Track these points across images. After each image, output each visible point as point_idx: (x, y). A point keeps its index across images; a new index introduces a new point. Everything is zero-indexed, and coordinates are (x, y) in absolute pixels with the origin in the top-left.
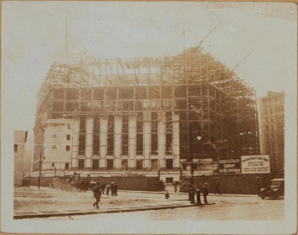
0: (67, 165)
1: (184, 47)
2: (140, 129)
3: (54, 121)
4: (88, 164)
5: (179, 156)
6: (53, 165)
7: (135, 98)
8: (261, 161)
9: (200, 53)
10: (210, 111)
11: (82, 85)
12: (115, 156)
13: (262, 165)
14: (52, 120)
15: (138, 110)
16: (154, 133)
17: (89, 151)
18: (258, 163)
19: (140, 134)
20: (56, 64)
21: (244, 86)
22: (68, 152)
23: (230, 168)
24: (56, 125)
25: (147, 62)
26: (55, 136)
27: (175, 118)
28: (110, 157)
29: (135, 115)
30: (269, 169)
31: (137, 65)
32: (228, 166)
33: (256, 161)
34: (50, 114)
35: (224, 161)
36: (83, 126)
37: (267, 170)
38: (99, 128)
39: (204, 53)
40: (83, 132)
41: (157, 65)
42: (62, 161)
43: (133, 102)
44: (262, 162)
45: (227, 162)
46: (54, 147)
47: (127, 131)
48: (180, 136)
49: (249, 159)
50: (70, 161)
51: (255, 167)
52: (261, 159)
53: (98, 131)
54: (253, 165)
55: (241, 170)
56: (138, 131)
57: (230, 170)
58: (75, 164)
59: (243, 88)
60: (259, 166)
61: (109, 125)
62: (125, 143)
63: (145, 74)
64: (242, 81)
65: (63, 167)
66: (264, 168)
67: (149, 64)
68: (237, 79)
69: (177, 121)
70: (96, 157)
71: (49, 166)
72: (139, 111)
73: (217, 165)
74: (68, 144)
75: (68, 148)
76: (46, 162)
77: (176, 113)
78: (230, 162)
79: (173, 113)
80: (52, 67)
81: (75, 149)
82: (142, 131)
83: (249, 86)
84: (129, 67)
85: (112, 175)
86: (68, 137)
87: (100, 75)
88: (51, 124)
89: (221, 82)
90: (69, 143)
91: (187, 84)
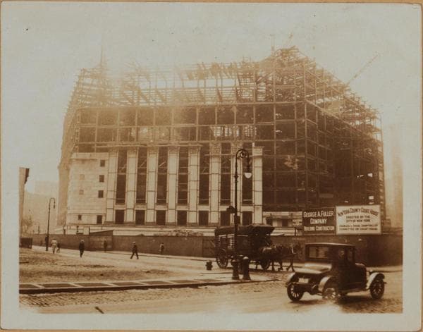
0: (99, 219)
1: (273, 48)
2: (205, 168)
3: (82, 155)
4: (130, 216)
5: (261, 208)
6: (80, 217)
7: (197, 123)
8: (367, 214)
9: (295, 56)
10: (309, 143)
11: (122, 103)
12: (168, 207)
13: (369, 221)
14: (78, 153)
15: (202, 139)
16: (226, 173)
17: (131, 198)
18: (361, 217)
19: (205, 175)
20: (86, 74)
21: (363, 106)
22: (102, 199)
23: (319, 225)
24: (83, 161)
25: (216, 70)
26: (82, 177)
27: (257, 152)
28: (161, 208)
29: (198, 147)
30: (379, 227)
31: (202, 75)
32: (316, 222)
33: (360, 214)
34: (76, 145)
35: (311, 215)
36: (122, 163)
37: (376, 229)
38: (146, 166)
39: (302, 57)
40: (122, 172)
41: (231, 75)
42: (93, 212)
43: (195, 128)
44: (369, 217)
45: (315, 216)
46: (81, 192)
47: (186, 170)
48: (263, 178)
49: (348, 212)
50: (104, 212)
51: (356, 223)
52: (366, 211)
53: (145, 170)
54: (354, 221)
55: (335, 228)
56: (201, 170)
57: (320, 228)
58: (110, 217)
59: (361, 109)
60: (363, 223)
61: (160, 161)
62: (183, 188)
63: (213, 88)
64: (359, 98)
65: (94, 220)
66: (371, 226)
67: (220, 72)
68: (353, 96)
69: (258, 157)
70: (140, 208)
71: (73, 219)
72: (204, 142)
73: (301, 221)
74: (101, 189)
75: (101, 194)
76: (70, 214)
77: (258, 144)
78: (319, 215)
79: (253, 144)
80: (80, 77)
81: (111, 195)
82: (208, 171)
83: (370, 106)
84: (191, 78)
85: (156, 233)
86: (102, 179)
87: (150, 90)
88: (77, 160)
89: (327, 99)
90: (102, 187)
91: (275, 102)
